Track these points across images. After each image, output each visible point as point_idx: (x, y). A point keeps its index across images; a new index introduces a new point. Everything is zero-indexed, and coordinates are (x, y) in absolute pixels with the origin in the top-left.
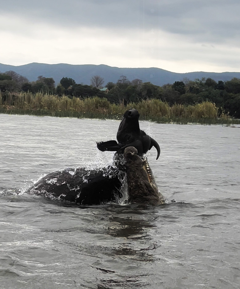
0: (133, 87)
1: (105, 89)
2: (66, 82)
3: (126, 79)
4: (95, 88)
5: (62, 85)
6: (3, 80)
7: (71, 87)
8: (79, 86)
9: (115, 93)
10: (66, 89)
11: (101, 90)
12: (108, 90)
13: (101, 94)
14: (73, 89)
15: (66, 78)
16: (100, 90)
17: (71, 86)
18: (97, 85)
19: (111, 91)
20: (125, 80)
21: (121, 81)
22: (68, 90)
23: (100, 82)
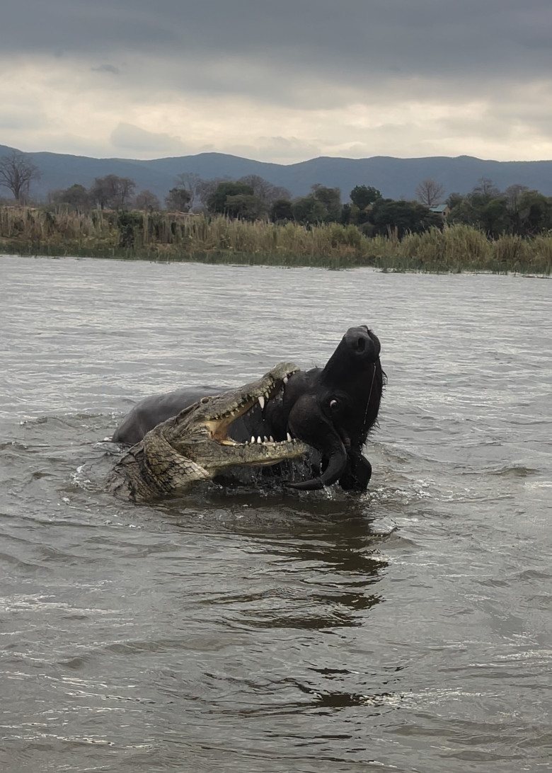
0: (502, 202)
1: (441, 208)
2: (362, 196)
3: (491, 186)
4: (420, 207)
5: (354, 203)
6: (235, 195)
7: (370, 207)
8: (389, 203)
9: (462, 214)
10: (361, 209)
11: (434, 210)
12: (448, 211)
13: (432, 218)
14: (375, 210)
15: (364, 187)
16: (431, 211)
17: (372, 203)
18: (429, 201)
19: (455, 211)
20: (488, 187)
21: (479, 189)
22: (367, 212)
23: (435, 194)
